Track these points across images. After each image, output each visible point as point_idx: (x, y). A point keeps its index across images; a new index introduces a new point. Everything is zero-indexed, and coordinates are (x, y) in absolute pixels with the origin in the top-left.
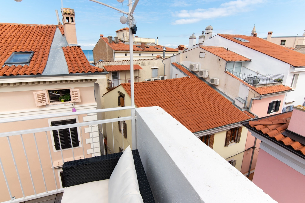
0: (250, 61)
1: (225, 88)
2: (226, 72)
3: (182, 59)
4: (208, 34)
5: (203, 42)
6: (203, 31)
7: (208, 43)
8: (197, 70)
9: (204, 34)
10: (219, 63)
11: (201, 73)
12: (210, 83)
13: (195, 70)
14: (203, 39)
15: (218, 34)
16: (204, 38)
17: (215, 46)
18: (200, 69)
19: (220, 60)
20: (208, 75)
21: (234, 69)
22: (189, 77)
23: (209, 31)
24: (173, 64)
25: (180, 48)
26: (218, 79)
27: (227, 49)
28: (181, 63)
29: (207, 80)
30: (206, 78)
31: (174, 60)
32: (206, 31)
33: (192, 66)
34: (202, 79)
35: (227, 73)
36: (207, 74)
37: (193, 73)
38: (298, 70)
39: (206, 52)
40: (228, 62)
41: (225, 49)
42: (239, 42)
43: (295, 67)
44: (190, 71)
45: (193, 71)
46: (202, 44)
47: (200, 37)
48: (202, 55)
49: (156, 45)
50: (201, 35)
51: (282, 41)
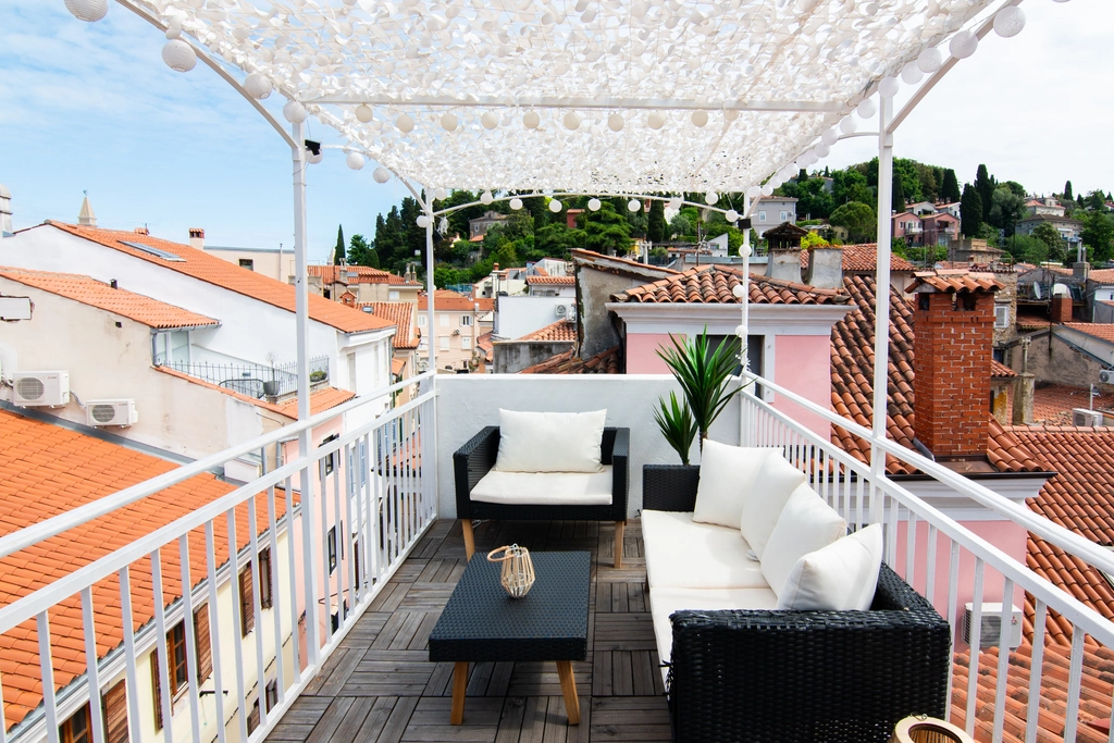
0: (216, 325)
1: (168, 428)
2: (157, 368)
10: (120, 336)
11: (32, 385)
12: (93, 422)
15: (47, 223)
17: (57, 272)
18: (14, 375)
19: (119, 325)
20: (72, 394)
21: (171, 354)
26: (131, 401)
27: (114, 284)
29: (66, 415)
30: (59, 408)
34: (39, 415)
35: (162, 371)
36: (65, 387)
38: (354, 340)
39: (35, 295)
40: (155, 330)
41: (107, 285)
42: (153, 258)
43: (348, 333)
48: (15, 309)
51: (241, 262)
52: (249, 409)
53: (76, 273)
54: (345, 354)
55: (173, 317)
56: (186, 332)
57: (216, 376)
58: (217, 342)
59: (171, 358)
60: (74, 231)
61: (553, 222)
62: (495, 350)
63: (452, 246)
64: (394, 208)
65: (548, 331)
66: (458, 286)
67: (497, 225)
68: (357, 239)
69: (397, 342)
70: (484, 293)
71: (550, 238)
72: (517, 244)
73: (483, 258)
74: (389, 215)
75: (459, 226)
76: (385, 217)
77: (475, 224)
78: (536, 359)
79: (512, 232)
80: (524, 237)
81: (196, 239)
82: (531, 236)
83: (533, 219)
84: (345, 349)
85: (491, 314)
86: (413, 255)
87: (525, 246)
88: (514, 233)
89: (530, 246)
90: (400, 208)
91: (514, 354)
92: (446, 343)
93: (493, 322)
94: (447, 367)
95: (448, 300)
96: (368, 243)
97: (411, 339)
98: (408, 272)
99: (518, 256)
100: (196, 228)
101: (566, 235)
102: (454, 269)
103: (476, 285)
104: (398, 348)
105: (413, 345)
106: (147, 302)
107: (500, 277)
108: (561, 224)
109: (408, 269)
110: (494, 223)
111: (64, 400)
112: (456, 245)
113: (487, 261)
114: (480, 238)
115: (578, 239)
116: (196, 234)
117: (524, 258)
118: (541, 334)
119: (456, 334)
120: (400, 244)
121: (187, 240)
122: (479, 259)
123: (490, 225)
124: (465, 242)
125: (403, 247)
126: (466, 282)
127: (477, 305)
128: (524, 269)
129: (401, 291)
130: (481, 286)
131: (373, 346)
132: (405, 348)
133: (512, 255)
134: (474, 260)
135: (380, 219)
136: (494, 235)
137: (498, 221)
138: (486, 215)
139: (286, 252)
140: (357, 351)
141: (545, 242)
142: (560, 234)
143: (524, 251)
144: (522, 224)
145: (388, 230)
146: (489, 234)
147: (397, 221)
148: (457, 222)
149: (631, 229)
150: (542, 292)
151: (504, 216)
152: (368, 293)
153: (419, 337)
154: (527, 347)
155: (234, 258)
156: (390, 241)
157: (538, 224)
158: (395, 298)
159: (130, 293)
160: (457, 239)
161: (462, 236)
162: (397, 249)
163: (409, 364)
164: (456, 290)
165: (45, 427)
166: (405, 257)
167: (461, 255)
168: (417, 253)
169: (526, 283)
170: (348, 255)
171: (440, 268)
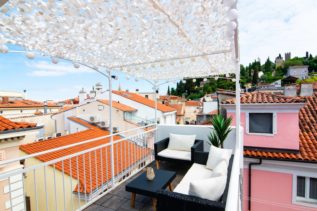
0: (137, 111)
2: (125, 120)
3: (78, 113)
4: (98, 89)
5: (95, 96)
6: (93, 87)
7: (99, 96)
8: (97, 122)
9: (95, 90)
10: (118, 113)
11: (103, 123)
12: (113, 131)
13: (95, 121)
14: (95, 94)
15: (108, 90)
16: (95, 93)
18: (101, 121)
19: (118, 111)
21: (128, 116)
22: (92, 129)
23: (99, 87)
24: (69, 118)
25: (75, 102)
26: (120, 127)
27: (118, 102)
28: (78, 116)
30: (108, 128)
31: (70, 114)
32: (95, 87)
33: (92, 118)
34: (104, 129)
36: (109, 123)
37: (94, 124)
38: (165, 114)
39: (104, 105)
40: (124, 112)
41: (116, 102)
42: (126, 96)
43: (164, 112)
44: (90, 123)
45: (94, 123)
46: (94, 98)
47: (92, 92)
48: (101, 108)
49: (23, 99)
50: (92, 90)
51: (146, 96)
52: (141, 129)
54: (163, 117)
55: (128, 109)
56: (131, 112)
57: (136, 122)
58: (137, 114)
59: (128, 118)
61: (223, 80)
62: (197, 117)
63: (195, 89)
65: (216, 111)
67: (207, 82)
68: (172, 89)
69: (178, 114)
71: (222, 85)
72: (212, 87)
73: (203, 91)
74: (180, 82)
76: (179, 83)
77: (201, 83)
78: (208, 119)
80: (215, 85)
82: (216, 85)
85: (202, 107)
86: (185, 92)
87: (215, 88)
88: (212, 84)
91: (202, 118)
92: (193, 114)
93: (202, 109)
94: (193, 120)
95: (193, 103)
96: (175, 89)
97: (182, 113)
98: (183, 96)
99: (213, 90)
100: (137, 89)
101: (226, 84)
102: (196, 95)
103: (201, 99)
105: (183, 115)
106: (124, 106)
107: (207, 96)
109: (183, 95)
111: (108, 126)
113: (204, 92)
114: (203, 86)
115: (230, 85)
116: (137, 90)
117: (214, 91)
118: (214, 112)
119: (195, 112)
120: (182, 89)
121: (135, 92)
122: (202, 92)
123: (205, 83)
124: (199, 87)
126: (199, 98)
127: (201, 104)
128: (213, 94)
129: (181, 101)
130: (202, 99)
131: (171, 115)
132: (180, 115)
133: (211, 90)
134: (201, 92)
135: (178, 83)
136: (206, 86)
140: (166, 116)
141: (220, 86)
142: (225, 84)
143: (214, 89)
144: (214, 82)
145: (180, 86)
146: (205, 85)
147: (182, 84)
149: (247, 80)
150: (215, 100)
151: (209, 80)
152: (173, 102)
153: (184, 113)
154: (206, 116)
155: (144, 96)
156: (180, 89)
158: (180, 103)
159: (121, 104)
160: (197, 87)
161: (198, 86)
162: (182, 90)
163: (182, 120)
164: (196, 100)
165: (105, 132)
166: (184, 92)
167: (197, 91)
168: (187, 91)
169: (212, 98)
170: (170, 93)
171: (192, 95)
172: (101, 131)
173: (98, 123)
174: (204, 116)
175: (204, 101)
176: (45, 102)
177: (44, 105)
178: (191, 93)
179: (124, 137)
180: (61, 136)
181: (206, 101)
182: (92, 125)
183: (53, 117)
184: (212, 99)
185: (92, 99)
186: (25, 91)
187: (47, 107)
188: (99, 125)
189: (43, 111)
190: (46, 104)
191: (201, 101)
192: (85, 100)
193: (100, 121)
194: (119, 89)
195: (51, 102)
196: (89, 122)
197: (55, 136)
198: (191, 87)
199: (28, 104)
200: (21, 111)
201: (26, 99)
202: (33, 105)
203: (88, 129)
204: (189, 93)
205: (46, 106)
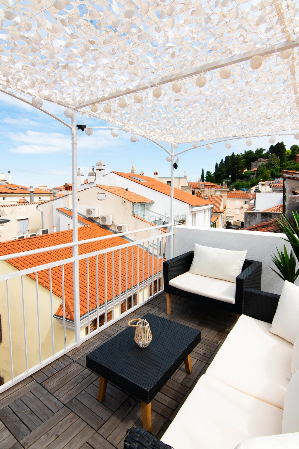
0: (152, 202)
2: (134, 216)
3: (70, 203)
4: (100, 170)
5: (95, 180)
6: (93, 167)
7: (101, 180)
8: (96, 216)
9: (95, 171)
10: (124, 205)
11: (104, 219)
13: (93, 216)
14: (94, 176)
15: (112, 172)
16: (96, 176)
17: (113, 186)
18: (101, 215)
19: (125, 202)
20: (113, 222)
21: (138, 210)
22: (89, 226)
23: (100, 167)
24: (59, 210)
25: (67, 188)
26: (126, 225)
27: (127, 190)
28: (71, 208)
29: (112, 228)
30: (110, 226)
31: (60, 204)
32: (96, 167)
33: (89, 211)
34: (105, 227)
35: (135, 217)
36: (111, 220)
37: (91, 220)
38: (195, 209)
39: (106, 192)
40: (134, 203)
41: (123, 189)
42: (137, 181)
43: (193, 206)
44: (86, 218)
45: (92, 218)
46: (93, 183)
47: (91, 174)
48: (101, 197)
49: (7, 183)
50: (91, 171)
51: (168, 181)
52: (158, 230)
53: (118, 186)
54: (192, 214)
55: (140, 199)
56: (145, 204)
57: (151, 220)
58: (153, 208)
59: (139, 213)
60: (118, 174)
61: (289, 160)
62: (245, 215)
63: (244, 173)
64: (222, 160)
65: (277, 208)
66: (244, 189)
67: (263, 163)
68: (208, 173)
69: (214, 210)
70: (255, 191)
72: (272, 171)
73: (256, 177)
75: (247, 165)
76: (219, 164)
77: (254, 164)
78: (264, 220)
79: (269, 166)
80: (275, 168)
81: (156, 175)
82: (278, 167)
83: (280, 160)
84: (192, 212)
85: (254, 200)
86: (228, 177)
87: (276, 172)
88: (271, 166)
89: (277, 171)
90: (224, 160)
91: (254, 217)
92: (237, 211)
93: (254, 203)
94: (237, 221)
95: (240, 194)
96: (212, 174)
97: (221, 209)
98: (224, 184)
99: (271, 176)
100: (156, 171)
101: (295, 166)
102: (244, 182)
103: (252, 188)
104: (216, 212)
105: (222, 211)
106: (134, 195)
107: (263, 185)
108: (294, 161)
109: (224, 183)
110: (262, 163)
111: (111, 224)
112: (245, 173)
113: (258, 179)
114: (256, 169)
116: (156, 173)
117: (274, 176)
118: (273, 209)
119: (242, 208)
120: (223, 174)
121: (153, 176)
122: (254, 178)
123: (260, 164)
124: (249, 171)
125: (225, 175)
126: (248, 187)
127: (252, 196)
128: (273, 181)
129: (221, 191)
130: (254, 188)
131: (203, 211)
132: (218, 212)
133: (269, 175)
134: (252, 178)
135: (217, 165)
136: (262, 168)
137: (264, 161)
138: (259, 160)
139: (181, 178)
140: (197, 213)
142: (292, 166)
143: (275, 173)
144: (274, 162)
145: (220, 169)
146: (259, 167)
147: (223, 165)
148: (246, 163)
150: (277, 190)
151: (267, 160)
152: (208, 192)
153: (225, 208)
154: (260, 214)
155: (165, 182)
156: (220, 173)
157: (282, 161)
158: (218, 193)
159: (131, 192)
160: (246, 170)
161: (248, 169)
162: (222, 175)
163: (220, 219)
164: (244, 190)
165: (106, 231)
166: (225, 178)
167: (247, 176)
168: (230, 176)
169: (270, 187)
170: (205, 178)
171: (238, 182)
172: (101, 229)
173: (97, 218)
174: (257, 215)
175: (257, 191)
176: (31, 187)
177: (30, 191)
178: (236, 179)
179: (132, 241)
180: (47, 233)
181: (260, 192)
182: (89, 221)
183: (40, 207)
184: (271, 189)
185: (91, 184)
186: (9, 172)
187: (34, 194)
188: (98, 221)
189: (28, 199)
190: (32, 190)
191: (253, 192)
192: (82, 185)
193: (99, 216)
194: (132, 171)
195: (44, 188)
196: (85, 216)
197: (40, 233)
198: (237, 170)
199: (12, 189)
200: (4, 199)
201: (10, 183)
202: (19, 191)
203: (82, 226)
204: (233, 180)
205: (32, 192)
